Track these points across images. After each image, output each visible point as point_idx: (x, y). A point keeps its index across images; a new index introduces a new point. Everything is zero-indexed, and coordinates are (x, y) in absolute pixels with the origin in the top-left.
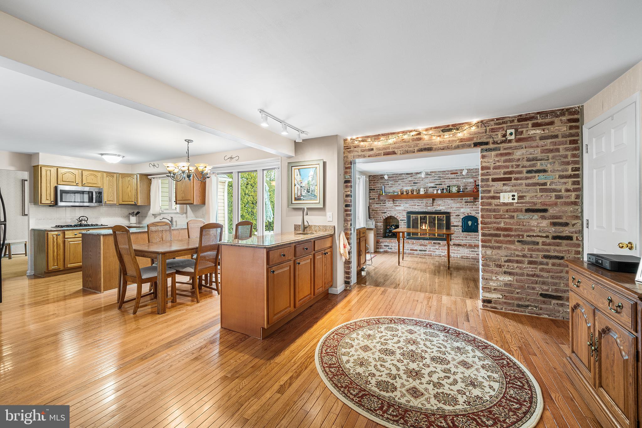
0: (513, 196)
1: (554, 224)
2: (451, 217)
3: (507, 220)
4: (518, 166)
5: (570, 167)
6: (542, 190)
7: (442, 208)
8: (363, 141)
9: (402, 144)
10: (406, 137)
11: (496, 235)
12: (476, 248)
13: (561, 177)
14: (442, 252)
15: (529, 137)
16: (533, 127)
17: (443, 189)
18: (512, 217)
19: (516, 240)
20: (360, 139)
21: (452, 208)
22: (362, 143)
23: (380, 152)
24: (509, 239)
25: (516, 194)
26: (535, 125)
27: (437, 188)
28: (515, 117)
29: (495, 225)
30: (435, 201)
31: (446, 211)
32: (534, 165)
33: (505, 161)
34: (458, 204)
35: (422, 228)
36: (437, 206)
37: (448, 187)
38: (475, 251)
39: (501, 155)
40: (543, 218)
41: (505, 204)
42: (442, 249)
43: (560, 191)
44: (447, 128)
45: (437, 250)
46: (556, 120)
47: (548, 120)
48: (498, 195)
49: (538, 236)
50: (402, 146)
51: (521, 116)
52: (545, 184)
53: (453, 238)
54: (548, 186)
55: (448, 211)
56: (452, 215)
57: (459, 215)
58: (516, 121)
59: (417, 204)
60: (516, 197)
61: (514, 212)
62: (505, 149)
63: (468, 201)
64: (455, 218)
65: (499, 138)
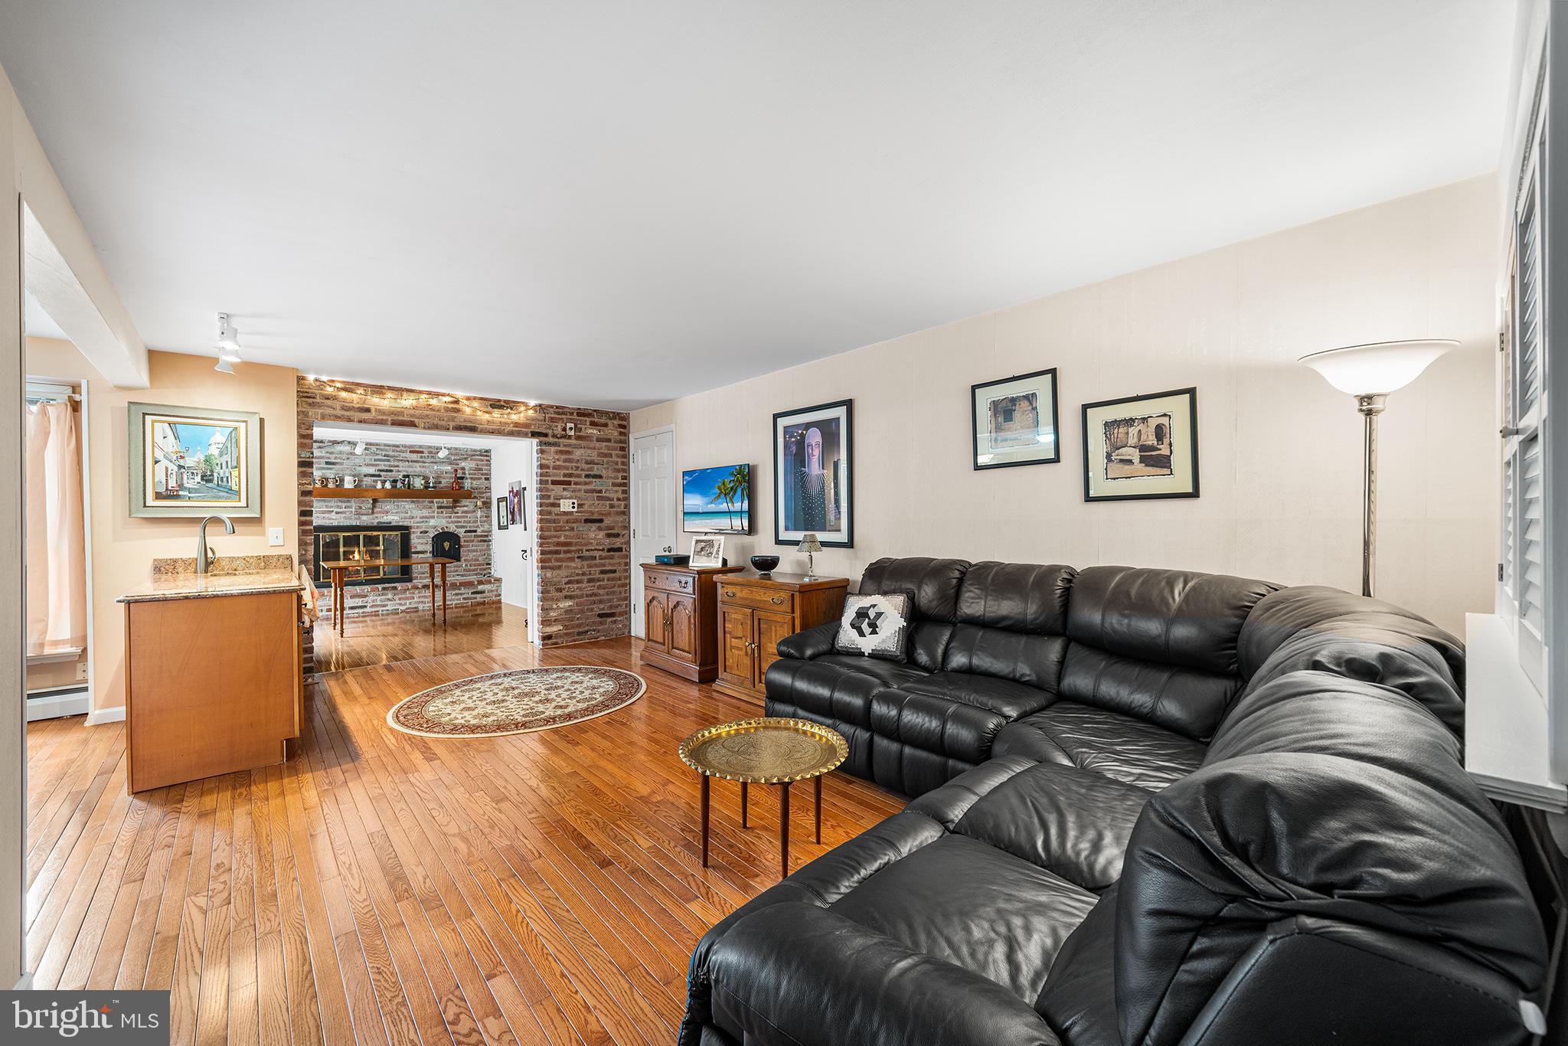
0: (573, 503)
1: (609, 536)
2: (412, 536)
3: (566, 533)
4: (577, 468)
5: (620, 475)
6: (599, 498)
7: (393, 518)
8: (345, 389)
9: (428, 413)
10: (434, 402)
11: (557, 552)
12: (463, 588)
13: (614, 485)
14: (401, 604)
15: (588, 437)
16: (590, 425)
17: (395, 481)
18: (572, 529)
19: (576, 556)
20: (338, 385)
21: (413, 518)
22: (344, 394)
23: (385, 418)
24: (569, 555)
25: (575, 501)
26: (593, 424)
27: (383, 478)
28: (573, 409)
29: (555, 540)
30: (378, 504)
31: (401, 524)
32: (591, 469)
33: (565, 461)
34: (424, 511)
35: (354, 557)
36: (382, 515)
37: (404, 476)
38: (461, 594)
39: (561, 452)
40: (600, 529)
41: (565, 513)
42: (400, 599)
43: (613, 500)
44: (498, 403)
45: (389, 603)
46: (610, 422)
47: (603, 421)
48: (558, 502)
49: (596, 550)
50: (427, 415)
51: (579, 409)
52: (600, 491)
53: (416, 575)
54: (603, 494)
55: (405, 524)
56: (414, 532)
57: (426, 532)
58: (575, 414)
59: (335, 510)
60: (576, 505)
61: (574, 522)
62: (565, 446)
63: (443, 505)
64: (419, 538)
65: (559, 431)
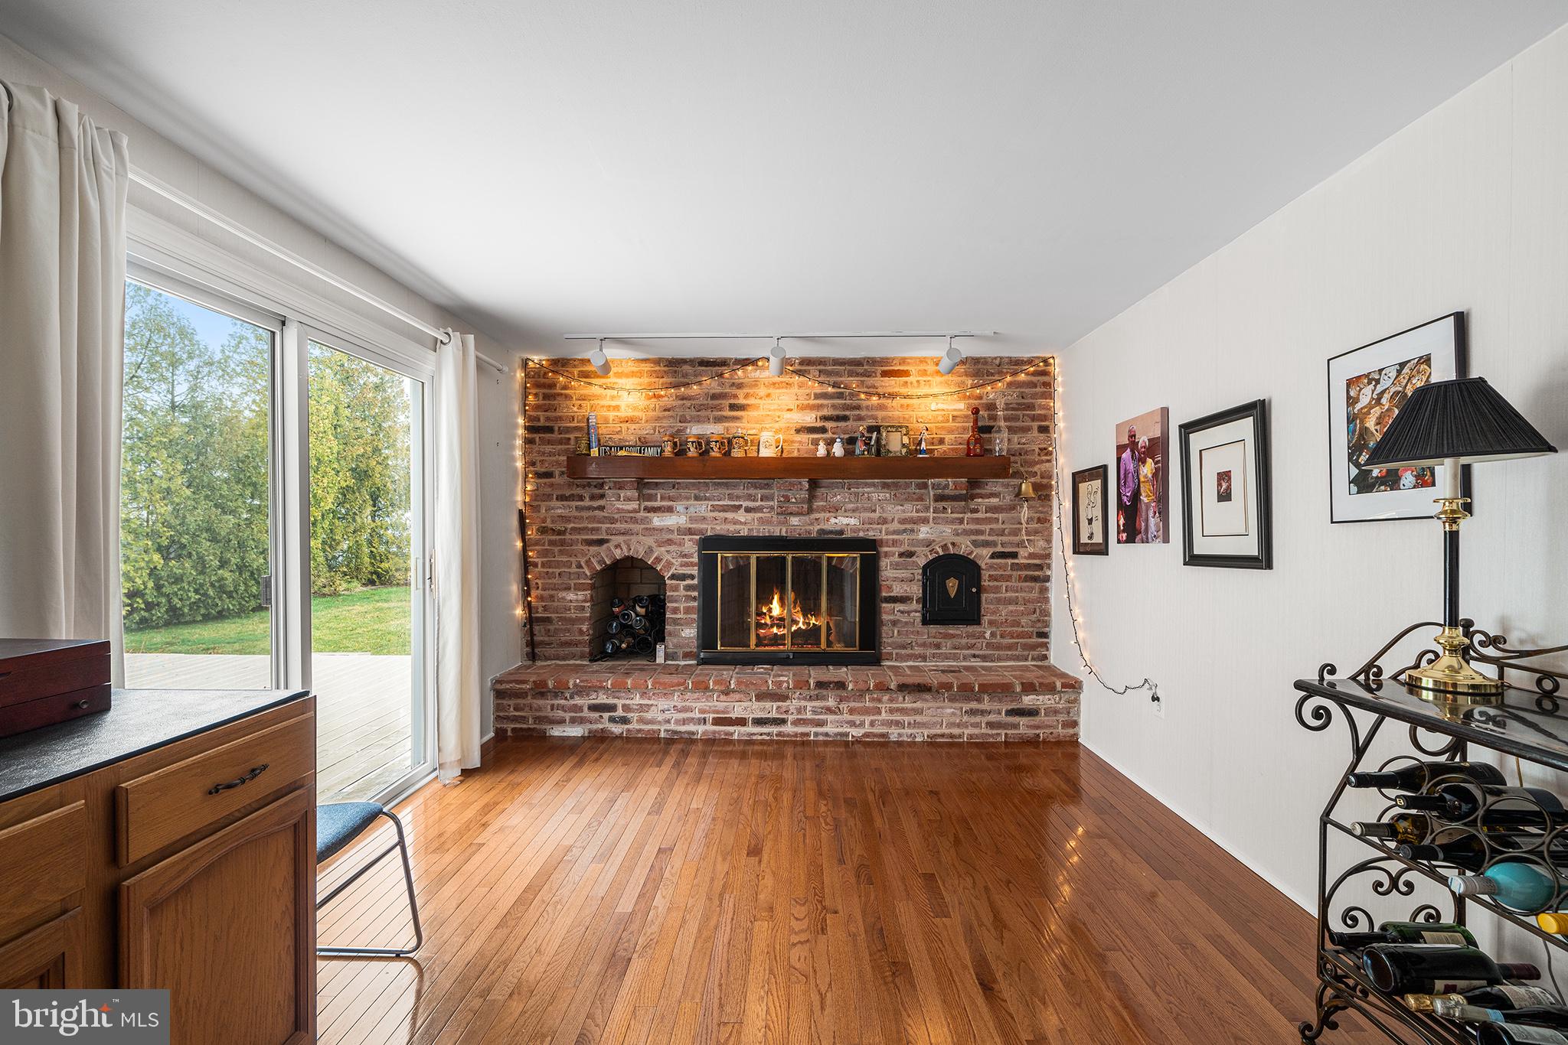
2: (884, 563)
7: (846, 522)
12: (986, 698)
14: (852, 724)
17: (852, 441)
21: (885, 521)
27: (829, 435)
30: (820, 492)
31: (861, 534)
34: (908, 506)
35: (770, 610)
36: (828, 515)
37: (870, 429)
38: (983, 712)
42: (851, 711)
45: (830, 717)
53: (889, 649)
55: (871, 535)
56: (886, 554)
57: (911, 554)
59: (745, 504)
63: (947, 492)
64: (896, 566)
